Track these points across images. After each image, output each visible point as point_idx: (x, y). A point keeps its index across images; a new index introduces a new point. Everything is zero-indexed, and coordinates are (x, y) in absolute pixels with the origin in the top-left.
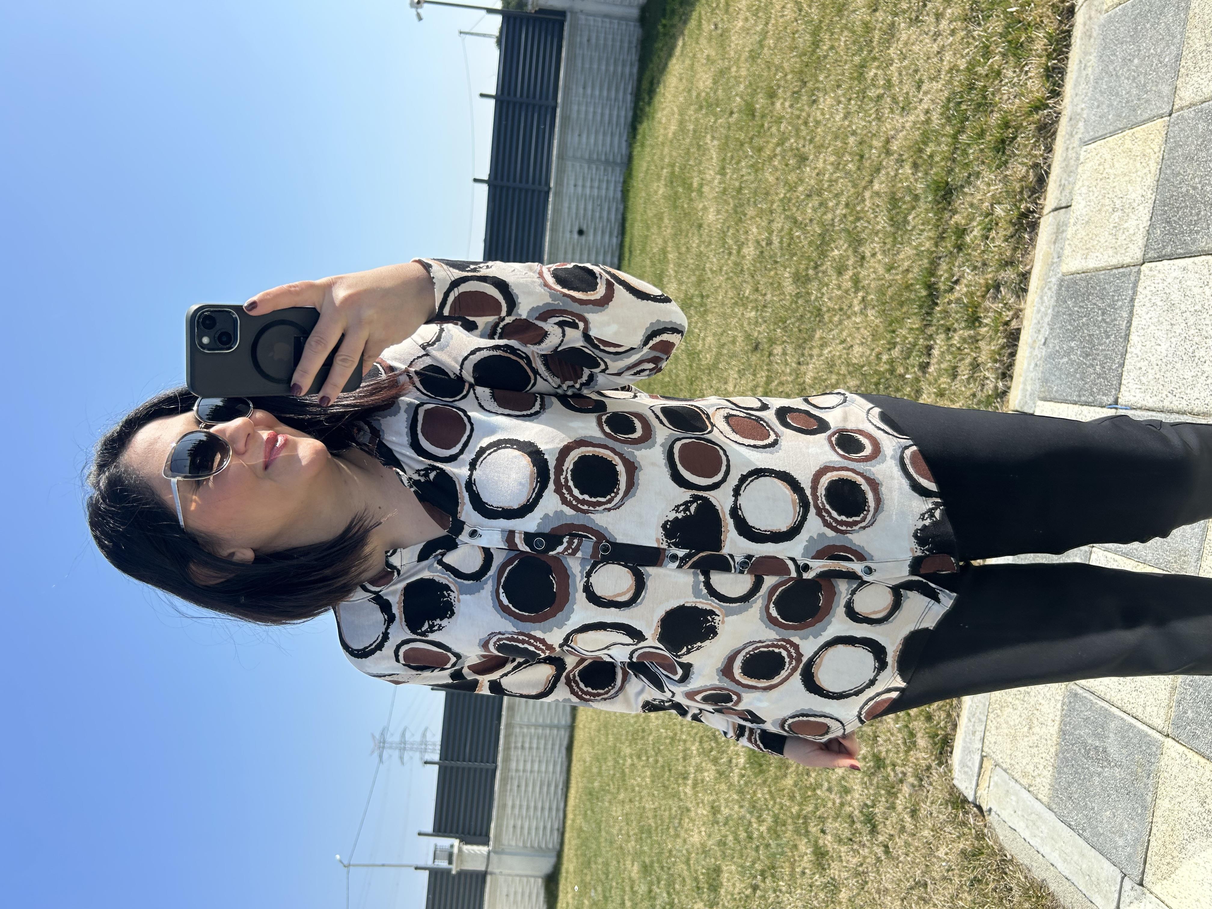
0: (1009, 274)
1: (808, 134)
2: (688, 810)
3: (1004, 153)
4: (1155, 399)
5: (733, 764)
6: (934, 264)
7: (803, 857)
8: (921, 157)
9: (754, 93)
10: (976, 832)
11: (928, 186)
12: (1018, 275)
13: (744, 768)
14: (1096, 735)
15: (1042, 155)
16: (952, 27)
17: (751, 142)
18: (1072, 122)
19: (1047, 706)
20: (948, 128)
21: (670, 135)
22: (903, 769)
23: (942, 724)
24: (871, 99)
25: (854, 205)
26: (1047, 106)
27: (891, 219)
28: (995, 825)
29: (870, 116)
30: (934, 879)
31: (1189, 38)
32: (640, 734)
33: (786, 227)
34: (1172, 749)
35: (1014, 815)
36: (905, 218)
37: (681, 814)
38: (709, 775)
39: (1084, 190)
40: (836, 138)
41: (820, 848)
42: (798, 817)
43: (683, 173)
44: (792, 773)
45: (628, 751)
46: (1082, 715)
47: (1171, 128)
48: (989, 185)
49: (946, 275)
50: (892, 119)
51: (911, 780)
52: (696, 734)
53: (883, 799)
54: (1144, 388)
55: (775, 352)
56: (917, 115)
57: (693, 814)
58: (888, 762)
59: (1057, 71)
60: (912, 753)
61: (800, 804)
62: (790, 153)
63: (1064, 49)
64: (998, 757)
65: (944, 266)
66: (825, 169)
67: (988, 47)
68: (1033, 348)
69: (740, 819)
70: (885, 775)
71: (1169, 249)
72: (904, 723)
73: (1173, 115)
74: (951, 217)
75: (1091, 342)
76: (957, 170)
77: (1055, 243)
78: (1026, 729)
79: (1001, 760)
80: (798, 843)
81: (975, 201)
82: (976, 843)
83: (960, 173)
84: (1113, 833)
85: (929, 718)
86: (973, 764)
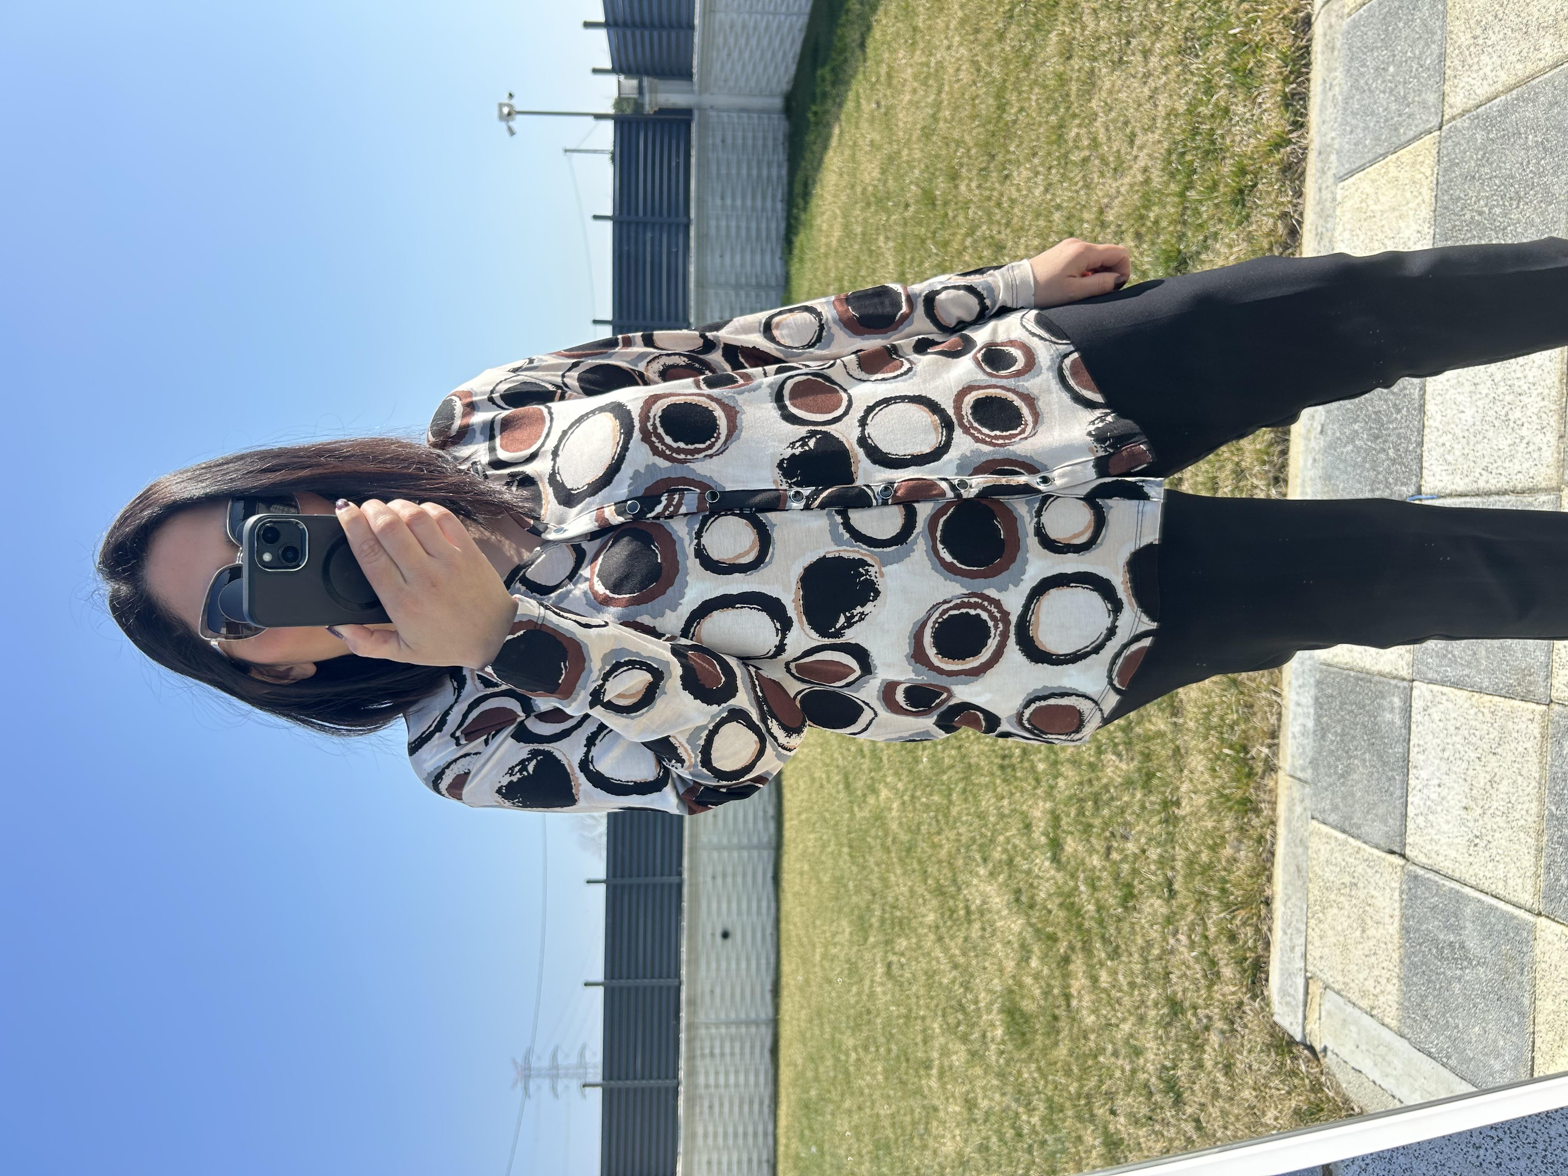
1: (1002, 217)
2: (936, 1109)
3: (1244, 206)
4: (1467, 480)
5: (989, 1039)
7: (1091, 1152)
8: (1143, 225)
9: (932, 178)
10: (1311, 1082)
11: (1157, 258)
13: (1003, 1042)
14: (1449, 928)
15: (1290, 202)
16: (1164, 64)
17: (934, 237)
18: (1323, 156)
19: (1381, 899)
20: (1172, 186)
21: (834, 243)
22: (1207, 1011)
23: (1250, 943)
24: (1075, 164)
26: (1289, 142)
28: (1334, 1069)
29: (1076, 184)
31: (1451, 32)
32: (865, 1017)
34: (1548, 931)
35: (1357, 1051)
37: (927, 1117)
38: (959, 1057)
40: (1038, 215)
41: (1112, 1135)
42: (1079, 1097)
44: (1064, 1038)
45: (850, 1042)
46: (1427, 904)
47: (1443, 144)
48: (1230, 246)
50: (1104, 184)
51: (1220, 1024)
52: (937, 1006)
53: (1186, 1056)
54: (1450, 468)
56: (1133, 176)
57: (942, 1114)
58: (1187, 1004)
59: (1297, 97)
60: (1216, 988)
61: (1080, 1079)
62: (982, 244)
63: (1304, 70)
64: (1327, 976)
67: (1210, 81)
68: (1308, 439)
69: (1003, 1111)
70: (1184, 1022)
72: (1201, 949)
73: (1444, 128)
75: (1378, 421)
76: (1189, 234)
78: (1358, 933)
79: (1331, 980)
80: (1082, 1133)
82: (1312, 1097)
83: (1194, 236)
84: (1486, 1054)
85: (1233, 938)
86: (1296, 990)
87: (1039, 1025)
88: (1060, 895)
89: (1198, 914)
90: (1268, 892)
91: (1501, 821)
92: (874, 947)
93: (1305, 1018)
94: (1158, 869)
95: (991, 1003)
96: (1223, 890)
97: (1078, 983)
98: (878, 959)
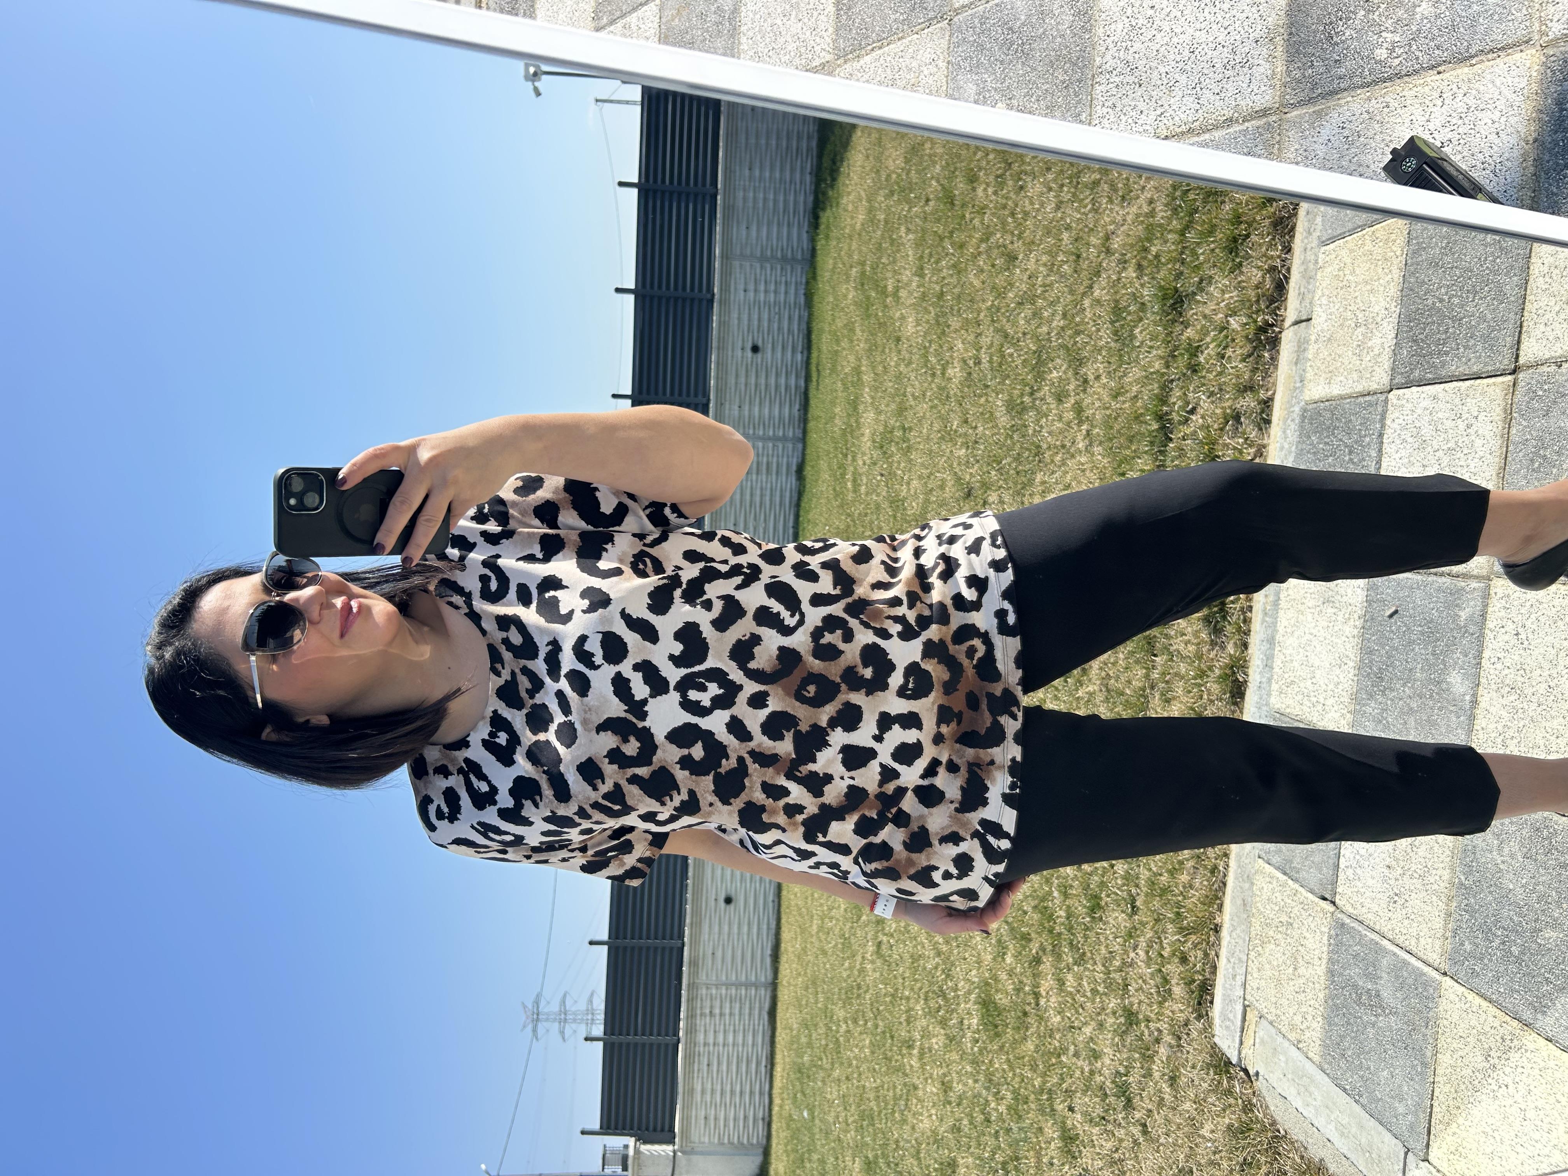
0: (1248, 402)
1: (1015, 228)
2: (916, 1088)
3: (1237, 254)
5: (965, 1027)
6: (1166, 388)
7: (1050, 1143)
8: (1145, 258)
9: (951, 177)
10: (1243, 1102)
11: (1155, 293)
12: (1259, 403)
13: (978, 1031)
14: (1368, 976)
15: (1279, 257)
17: (951, 237)
18: (1310, 216)
19: (1312, 941)
20: (1175, 222)
21: (858, 226)
22: (1158, 1025)
23: (1199, 966)
24: (1086, 187)
25: (1073, 316)
27: (1116, 333)
28: (1265, 1092)
29: (1085, 207)
30: (1200, 1165)
32: (855, 991)
33: (996, 343)
34: (1450, 990)
35: (1285, 1079)
36: (1132, 331)
37: (908, 1094)
38: (937, 1042)
39: (1324, 301)
40: (1048, 233)
41: (1069, 1130)
42: (1042, 1091)
43: (876, 273)
44: (1032, 1034)
45: (841, 1014)
46: (1351, 951)
47: (1413, 227)
48: (1223, 292)
49: (1180, 403)
50: (1111, 210)
51: (1168, 1038)
52: (921, 989)
53: (1139, 1065)
55: (991, 499)
56: (1140, 205)
57: (920, 1093)
58: (1141, 1017)
60: (1167, 1004)
61: (1044, 1075)
62: (996, 251)
64: (1261, 1006)
65: (1177, 393)
66: (1036, 270)
69: (975, 1097)
70: (1138, 1033)
71: (1417, 373)
72: (1156, 966)
74: (1183, 331)
76: (1187, 274)
77: (1296, 364)
78: (1291, 970)
79: (1266, 1011)
80: (1043, 1125)
81: (1207, 312)
82: (1243, 1116)
83: (1191, 277)
84: (1392, 1097)
85: (1184, 960)
86: (1235, 1017)
87: (1011, 1018)
88: (1034, 898)
89: (1156, 932)
90: (1218, 920)
91: (1418, 883)
92: (866, 926)
93: (1241, 1043)
94: (1124, 885)
95: (969, 992)
96: (1178, 914)
97: (1047, 984)
98: (869, 937)
